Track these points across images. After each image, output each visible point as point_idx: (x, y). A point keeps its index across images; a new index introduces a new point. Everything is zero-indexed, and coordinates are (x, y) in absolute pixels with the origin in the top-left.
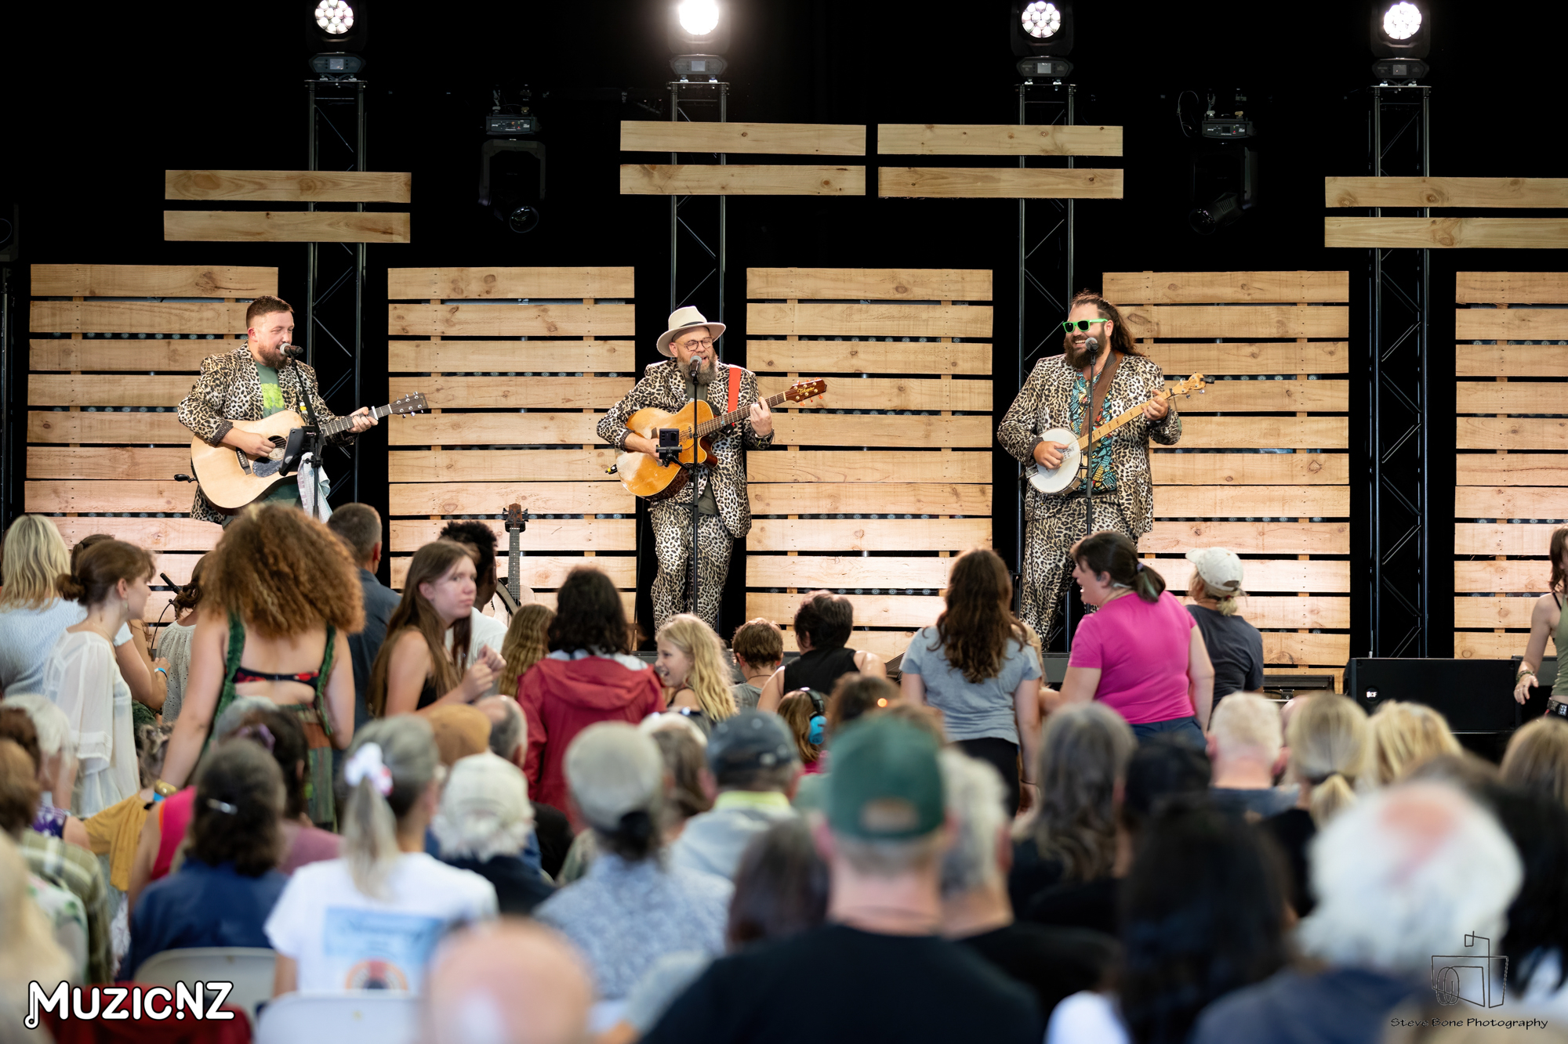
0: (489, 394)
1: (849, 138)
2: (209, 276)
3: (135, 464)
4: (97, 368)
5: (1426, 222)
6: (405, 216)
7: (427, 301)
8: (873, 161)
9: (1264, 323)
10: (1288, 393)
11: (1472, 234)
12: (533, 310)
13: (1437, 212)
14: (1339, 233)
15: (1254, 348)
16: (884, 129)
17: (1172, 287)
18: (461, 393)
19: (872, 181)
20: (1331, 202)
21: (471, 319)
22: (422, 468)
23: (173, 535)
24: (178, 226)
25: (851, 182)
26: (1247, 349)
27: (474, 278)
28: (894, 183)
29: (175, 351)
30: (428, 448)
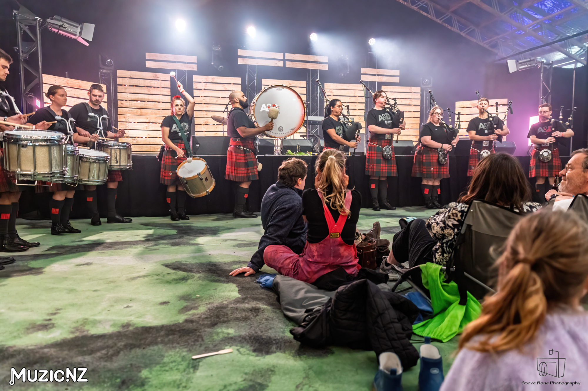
0: (214, 101)
1: (280, 56)
2: (156, 75)
3: (142, 112)
4: (133, 92)
5: (377, 77)
6: (196, 65)
7: (201, 82)
8: (285, 60)
9: (352, 93)
10: (355, 106)
11: (384, 79)
12: (222, 85)
13: (378, 75)
14: (364, 78)
15: (350, 97)
16: (286, 54)
17: (336, 86)
18: (208, 100)
19: (285, 64)
20: (362, 73)
21: (210, 86)
22: (201, 115)
23: (150, 127)
24: (148, 64)
25: (281, 64)
26: (348, 97)
27: (210, 78)
28: (289, 65)
29: (149, 90)
30: (202, 111)
